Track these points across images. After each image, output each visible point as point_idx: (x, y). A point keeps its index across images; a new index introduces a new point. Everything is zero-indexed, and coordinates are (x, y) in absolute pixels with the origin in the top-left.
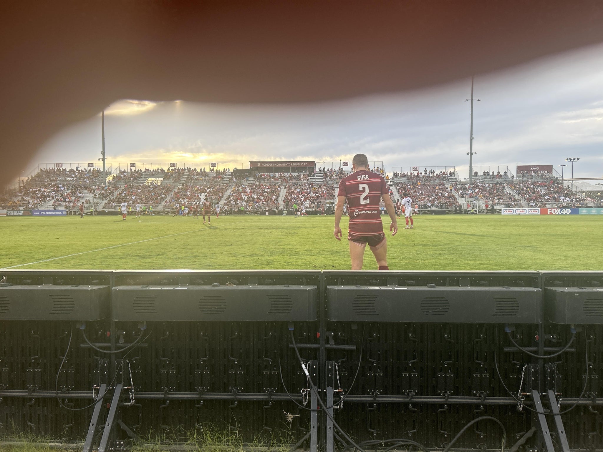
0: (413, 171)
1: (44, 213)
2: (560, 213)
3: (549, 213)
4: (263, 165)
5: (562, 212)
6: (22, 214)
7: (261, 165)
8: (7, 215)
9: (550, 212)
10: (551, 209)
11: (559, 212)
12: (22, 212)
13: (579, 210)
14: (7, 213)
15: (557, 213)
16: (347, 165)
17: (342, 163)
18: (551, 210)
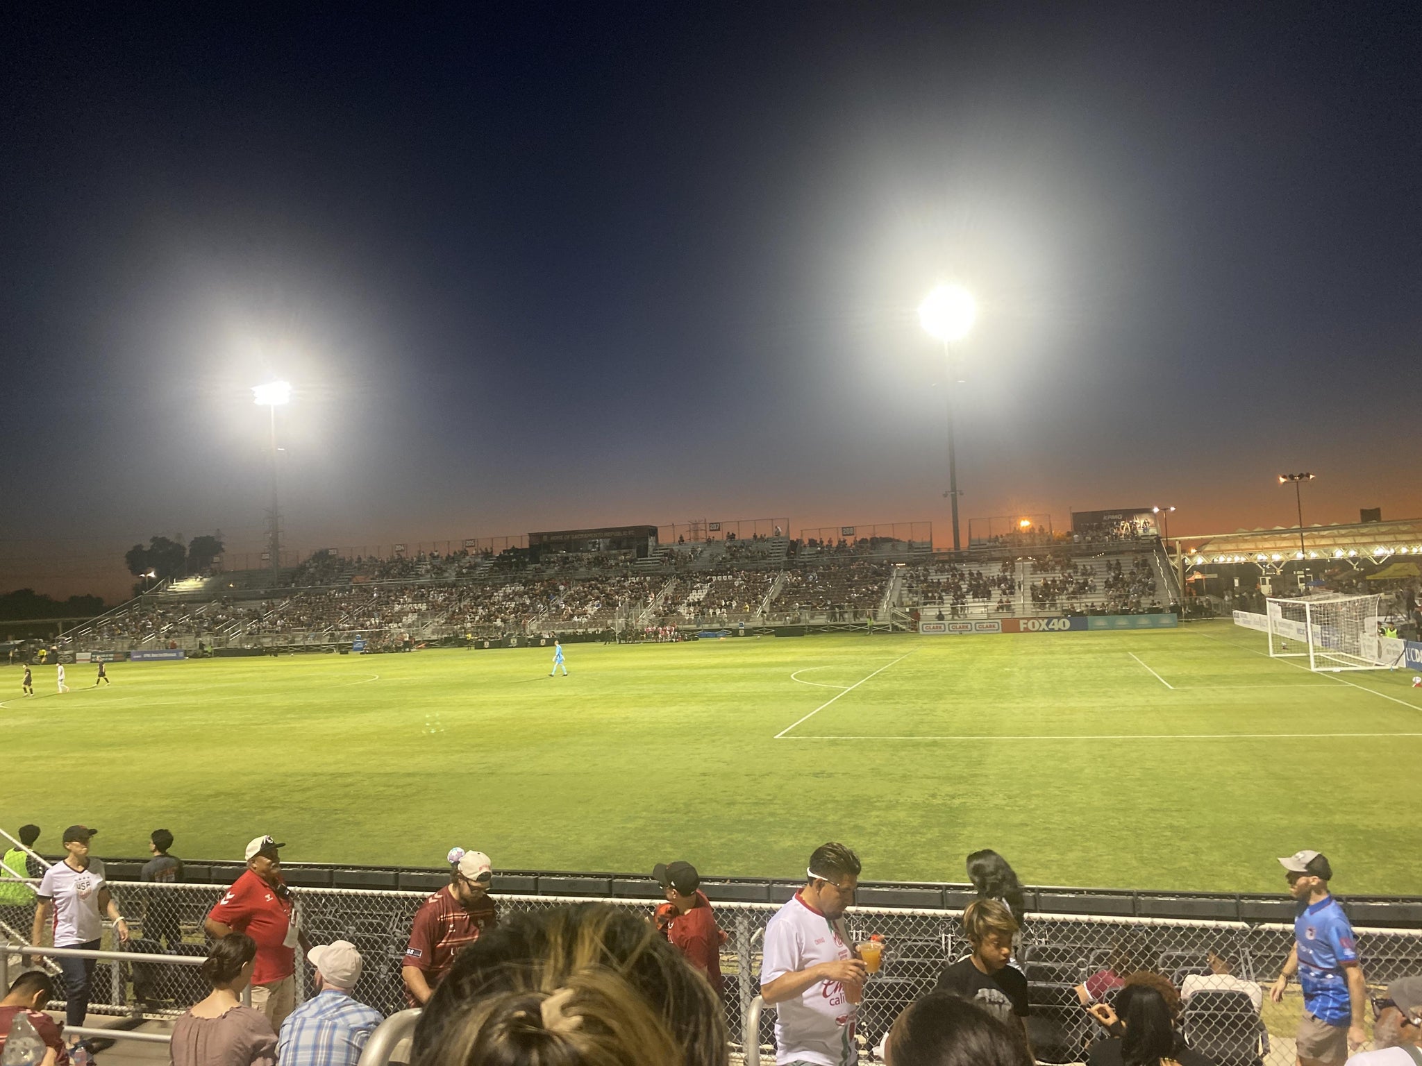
0: (844, 535)
1: (148, 655)
2: (1047, 629)
3: (1022, 630)
4: (553, 538)
5: (1050, 626)
6: (111, 659)
7: (549, 538)
8: (92, 662)
9: (1025, 626)
10: (1026, 621)
11: (1044, 626)
12: (112, 655)
13: (1089, 621)
14: (92, 658)
15: (1041, 629)
16: (719, 530)
17: (708, 526)
18: (1026, 624)
